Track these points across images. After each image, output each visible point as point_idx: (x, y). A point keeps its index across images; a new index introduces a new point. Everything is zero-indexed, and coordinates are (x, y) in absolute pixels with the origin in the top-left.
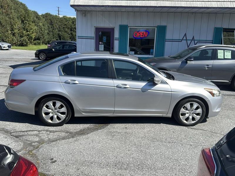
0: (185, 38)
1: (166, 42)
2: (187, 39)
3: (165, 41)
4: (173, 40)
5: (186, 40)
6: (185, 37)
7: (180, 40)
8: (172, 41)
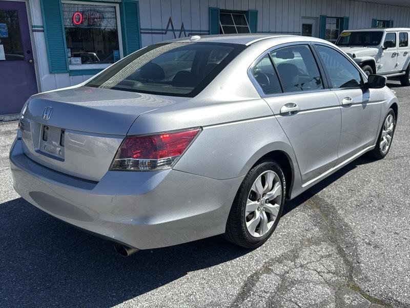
0: (170, 28)
1: (142, 35)
2: (175, 28)
3: (140, 33)
4: (153, 31)
5: (173, 30)
6: (170, 24)
7: (164, 30)
8: (152, 33)
